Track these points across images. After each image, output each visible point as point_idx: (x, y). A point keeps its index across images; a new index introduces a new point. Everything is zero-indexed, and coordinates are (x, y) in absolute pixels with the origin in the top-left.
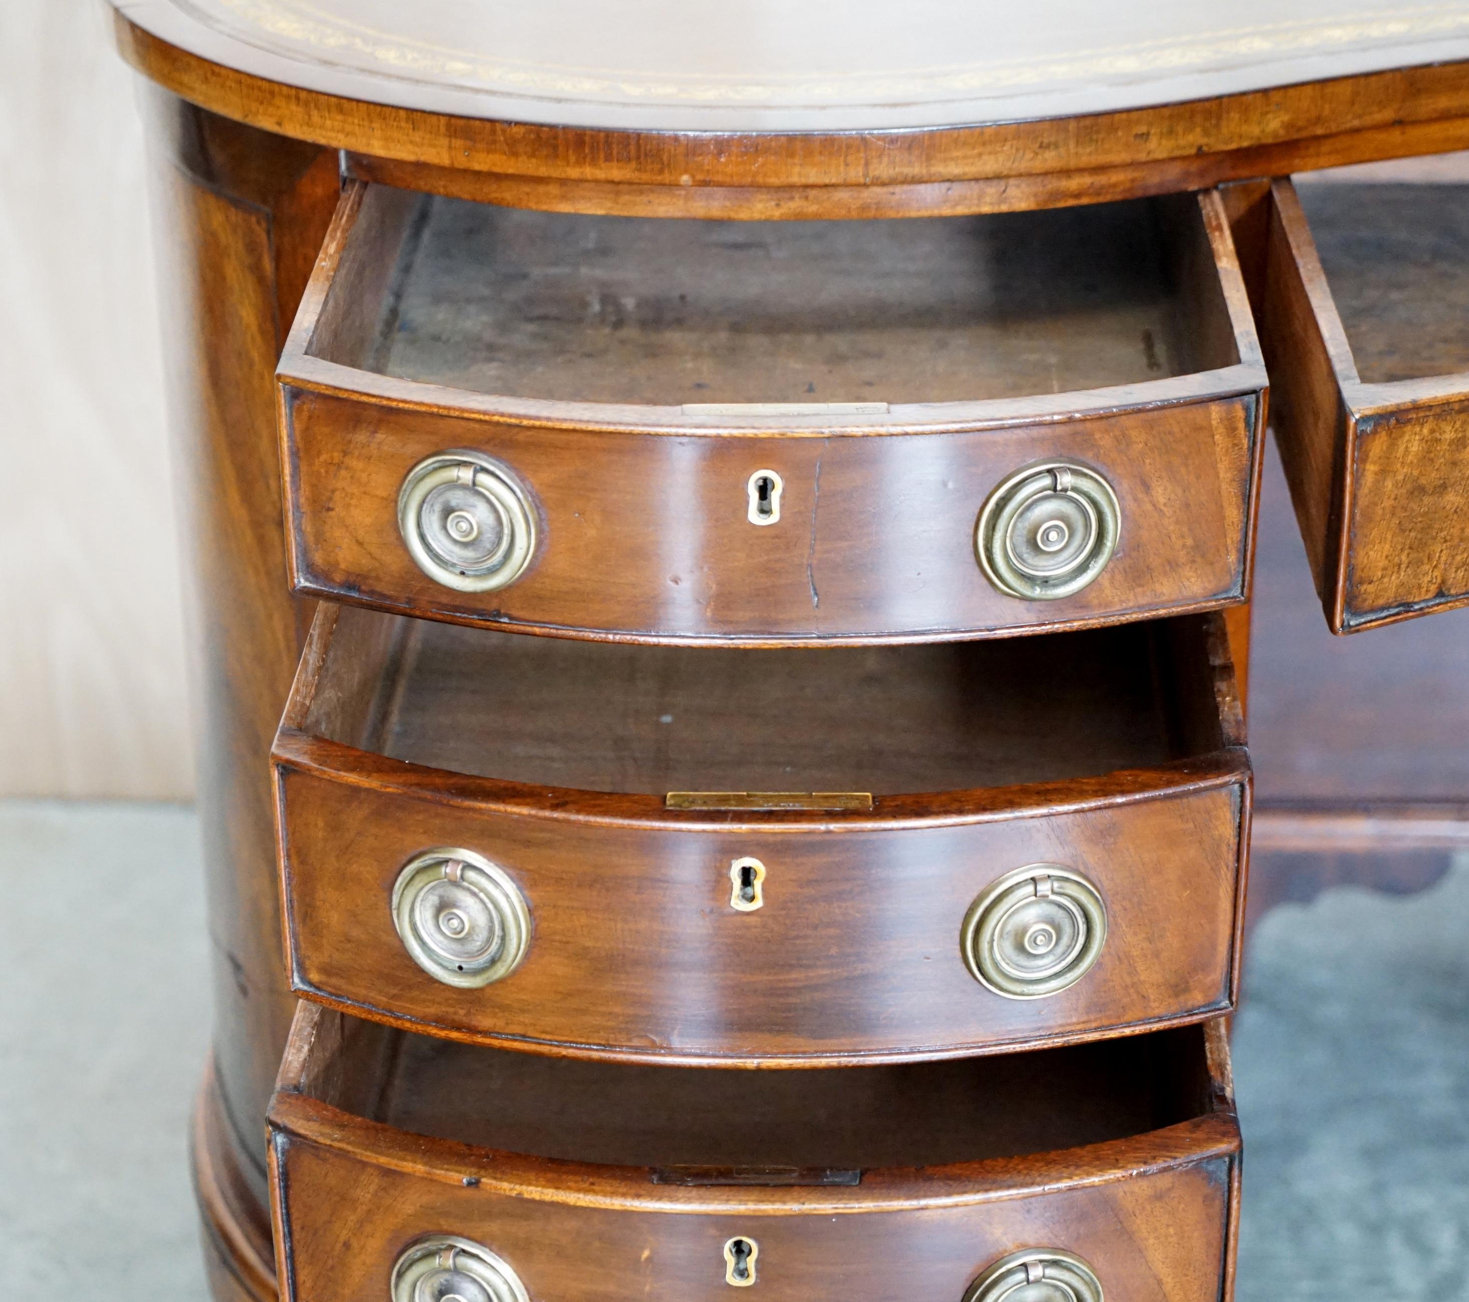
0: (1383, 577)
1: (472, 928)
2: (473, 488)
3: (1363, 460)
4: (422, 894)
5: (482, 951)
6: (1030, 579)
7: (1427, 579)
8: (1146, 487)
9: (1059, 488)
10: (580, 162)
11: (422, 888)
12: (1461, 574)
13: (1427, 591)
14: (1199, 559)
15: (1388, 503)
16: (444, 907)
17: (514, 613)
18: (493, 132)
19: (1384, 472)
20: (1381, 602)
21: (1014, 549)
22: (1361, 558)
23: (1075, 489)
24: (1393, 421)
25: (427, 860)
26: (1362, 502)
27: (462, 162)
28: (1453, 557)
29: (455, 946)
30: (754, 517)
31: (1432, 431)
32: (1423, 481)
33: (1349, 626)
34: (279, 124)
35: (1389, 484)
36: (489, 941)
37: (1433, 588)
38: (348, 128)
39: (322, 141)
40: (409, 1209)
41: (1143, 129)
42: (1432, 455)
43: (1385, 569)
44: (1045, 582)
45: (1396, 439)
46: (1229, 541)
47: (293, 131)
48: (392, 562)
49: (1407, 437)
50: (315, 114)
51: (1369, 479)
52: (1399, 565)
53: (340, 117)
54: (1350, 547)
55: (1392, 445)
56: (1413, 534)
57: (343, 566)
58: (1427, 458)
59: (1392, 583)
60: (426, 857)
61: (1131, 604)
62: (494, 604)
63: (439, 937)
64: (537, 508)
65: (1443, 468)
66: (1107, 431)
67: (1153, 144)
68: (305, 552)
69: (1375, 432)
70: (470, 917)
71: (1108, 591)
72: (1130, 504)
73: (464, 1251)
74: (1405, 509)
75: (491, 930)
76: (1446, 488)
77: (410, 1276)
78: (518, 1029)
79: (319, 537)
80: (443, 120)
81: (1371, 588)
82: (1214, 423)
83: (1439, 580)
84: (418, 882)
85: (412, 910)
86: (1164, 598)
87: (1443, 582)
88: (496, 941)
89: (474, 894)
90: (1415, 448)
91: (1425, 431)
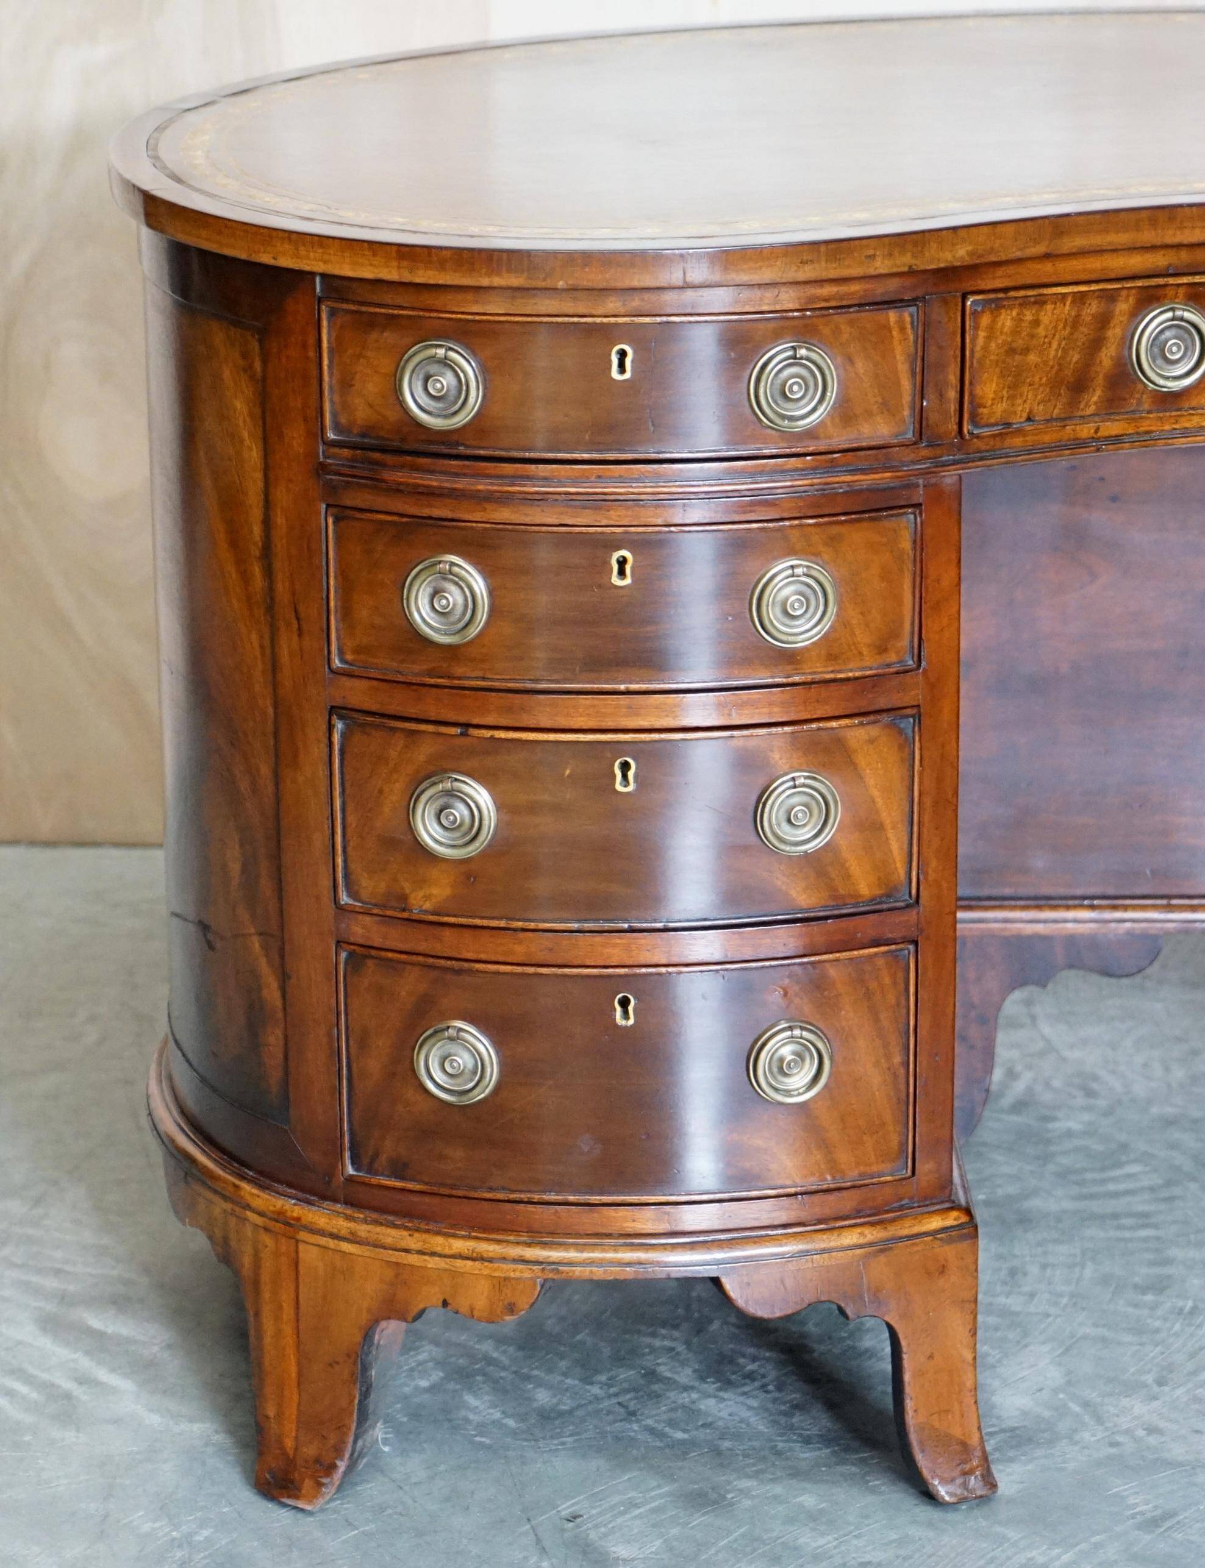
2: (445, 362)
3: (976, 328)
4: (423, 586)
6: (783, 417)
7: (1020, 408)
9: (798, 358)
12: (1041, 407)
13: (1021, 416)
14: (885, 411)
15: (993, 356)
16: (436, 593)
17: (468, 443)
19: (990, 337)
21: (772, 397)
22: (979, 392)
23: (807, 359)
24: (993, 305)
25: (426, 563)
26: (977, 355)
28: (1036, 395)
29: (443, 620)
30: (616, 375)
31: (1019, 313)
37: (1025, 416)
40: (422, 758)
43: (993, 399)
44: (792, 419)
45: (997, 317)
46: (904, 402)
48: (392, 415)
49: (1002, 316)
51: (981, 340)
54: (971, 383)
55: (994, 321)
57: (359, 422)
59: (1000, 408)
61: (844, 438)
62: (455, 437)
64: (483, 370)
66: (826, 324)
68: (334, 415)
69: (983, 311)
71: (830, 428)
72: (842, 371)
73: (456, 780)
75: (466, 606)
77: (424, 798)
78: (481, 674)
79: (345, 405)
81: (985, 411)
82: (891, 323)
83: (1028, 410)
86: (867, 435)
87: (1030, 412)
88: (469, 612)
90: (1008, 323)
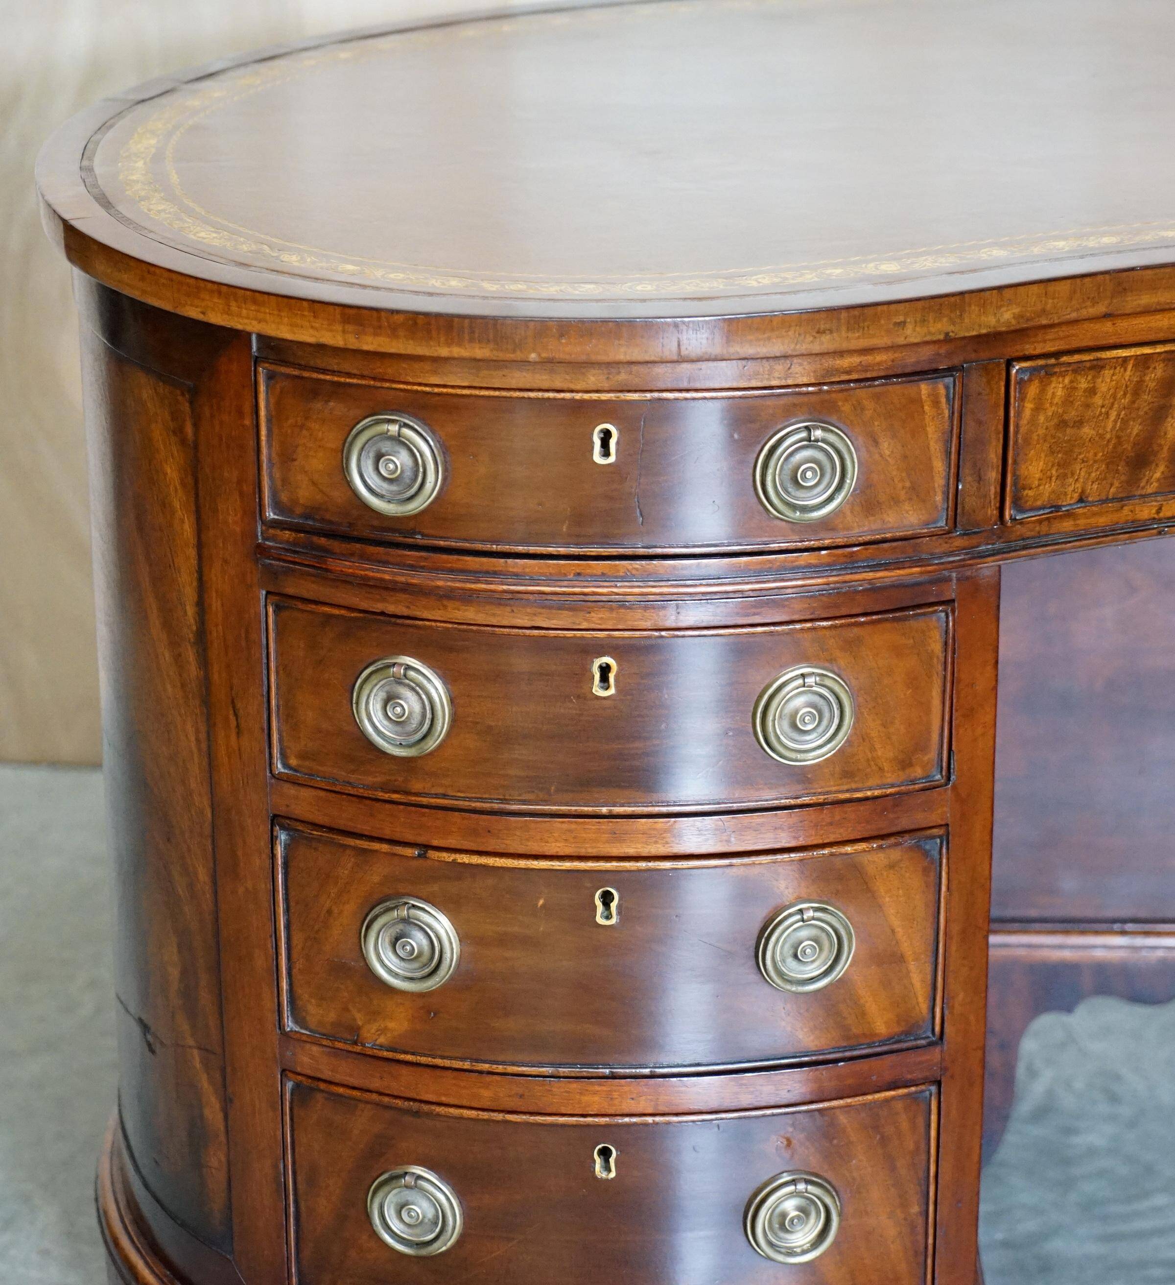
0: (1039, 485)
1: (410, 713)
2: (398, 440)
3: (1022, 399)
4: (375, 690)
5: (416, 731)
6: (794, 507)
7: (1071, 488)
8: (876, 442)
9: (813, 438)
11: (376, 685)
12: (1095, 486)
13: (1071, 498)
14: (915, 498)
15: (1041, 432)
16: (390, 699)
17: (426, 531)
19: (1038, 409)
20: (1039, 503)
21: (782, 485)
22: (1023, 470)
23: (824, 441)
24: (1043, 373)
25: (379, 664)
26: (1023, 430)
28: (1090, 474)
29: (398, 728)
30: (598, 458)
31: (1071, 382)
32: (1066, 417)
33: (1015, 519)
35: (1042, 418)
36: (422, 724)
37: (1077, 496)
40: (376, 879)
42: (1071, 399)
43: (1040, 479)
44: (805, 509)
45: (1046, 385)
46: (936, 485)
48: (338, 496)
49: (1053, 385)
51: (1027, 413)
52: (1051, 478)
54: (1015, 462)
55: (1043, 390)
56: (1060, 455)
57: (302, 501)
58: (1068, 401)
59: (1047, 490)
60: (379, 663)
61: (866, 529)
62: (411, 526)
63: (386, 723)
64: (444, 453)
65: (1080, 408)
66: (846, 400)
68: (274, 492)
69: (1030, 380)
70: (409, 706)
71: (849, 517)
72: (864, 453)
73: (414, 906)
74: (1053, 437)
75: (424, 715)
76: (1083, 423)
77: (377, 924)
78: (441, 791)
79: (286, 482)
81: (1030, 493)
82: (923, 397)
83: (1080, 490)
84: (374, 680)
85: (367, 703)
86: (890, 525)
87: (1083, 492)
88: (428, 722)
89: (413, 689)
90: (1060, 392)
91: (1067, 381)
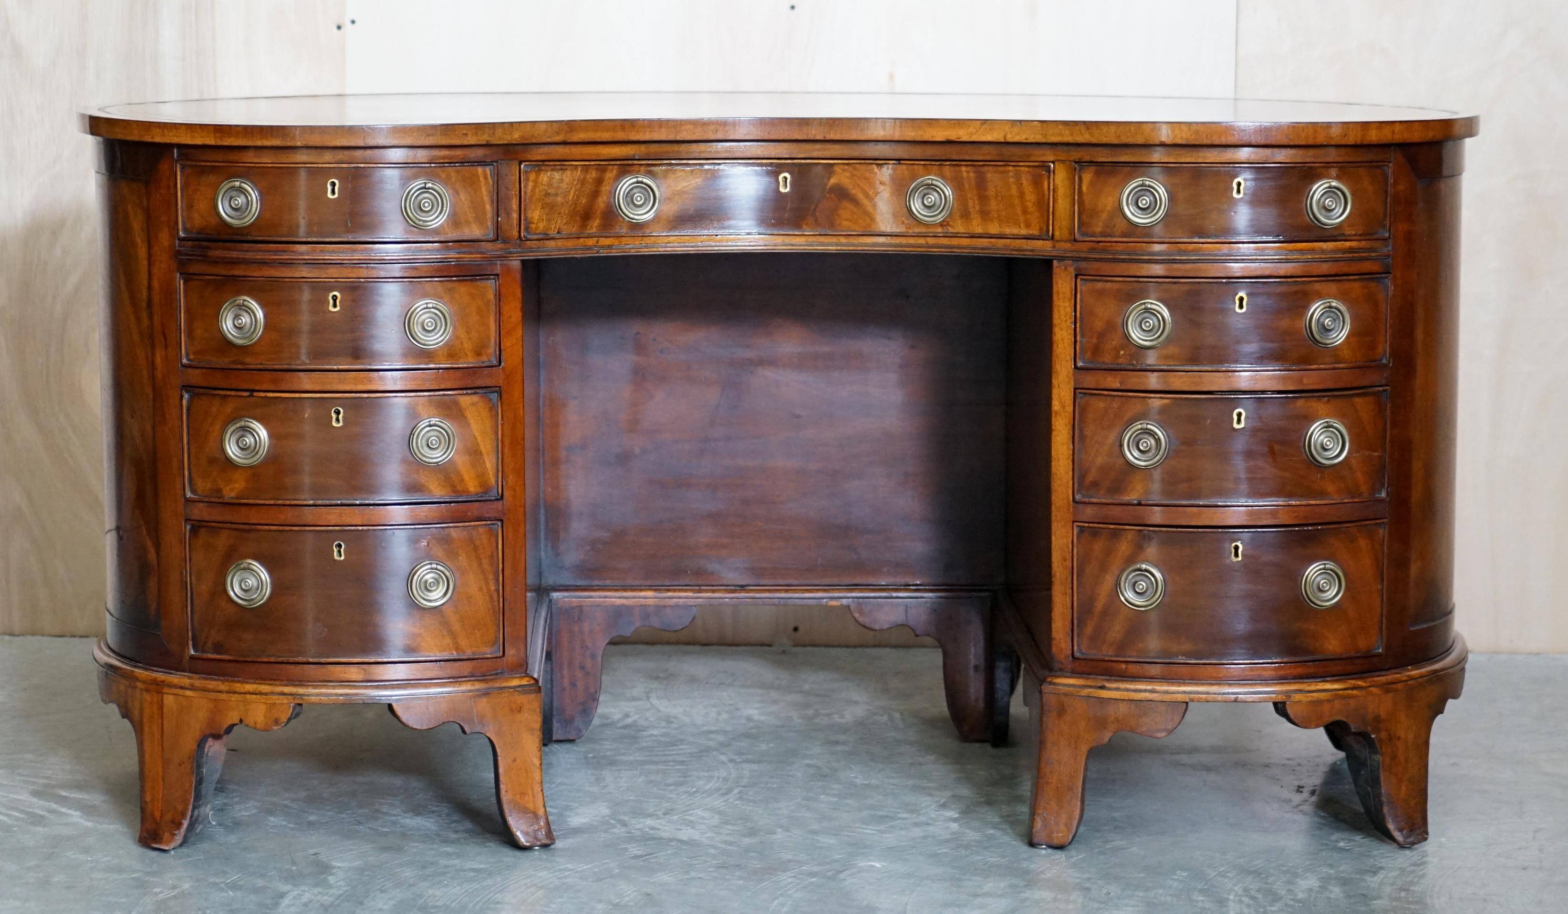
0: (537, 222)
1: (245, 323)
2: (239, 189)
3: (527, 180)
4: (229, 314)
5: (248, 331)
7: (553, 226)
8: (458, 194)
10: (261, 139)
11: (229, 311)
12: (565, 226)
13: (554, 231)
15: (537, 196)
16: (236, 317)
18: (230, 129)
19: (536, 185)
20: (538, 230)
22: (529, 215)
24: (537, 169)
27: (219, 143)
28: (562, 220)
29: (240, 330)
30: (330, 196)
32: (548, 191)
33: (527, 238)
34: (152, 138)
35: (537, 190)
36: (251, 328)
37: (556, 230)
38: (178, 134)
39: (169, 141)
41: (465, 132)
42: (551, 183)
43: (538, 220)
45: (539, 175)
46: (488, 217)
47: (158, 139)
49: (542, 175)
50: (166, 131)
52: (543, 219)
53: (175, 131)
54: (525, 210)
56: (547, 209)
57: (196, 226)
58: (549, 184)
59: (541, 225)
60: (231, 299)
63: (234, 328)
64: (261, 195)
65: (556, 188)
67: (469, 138)
69: (531, 172)
70: (245, 320)
71: (447, 228)
73: (246, 422)
74: (543, 200)
75: (252, 323)
76: (557, 195)
77: (229, 431)
78: (260, 361)
79: (189, 217)
80: (212, 127)
81: (534, 226)
83: (558, 228)
84: (228, 308)
85: (225, 320)
88: (254, 327)
89: (246, 311)
90: (545, 179)
91: (549, 174)
